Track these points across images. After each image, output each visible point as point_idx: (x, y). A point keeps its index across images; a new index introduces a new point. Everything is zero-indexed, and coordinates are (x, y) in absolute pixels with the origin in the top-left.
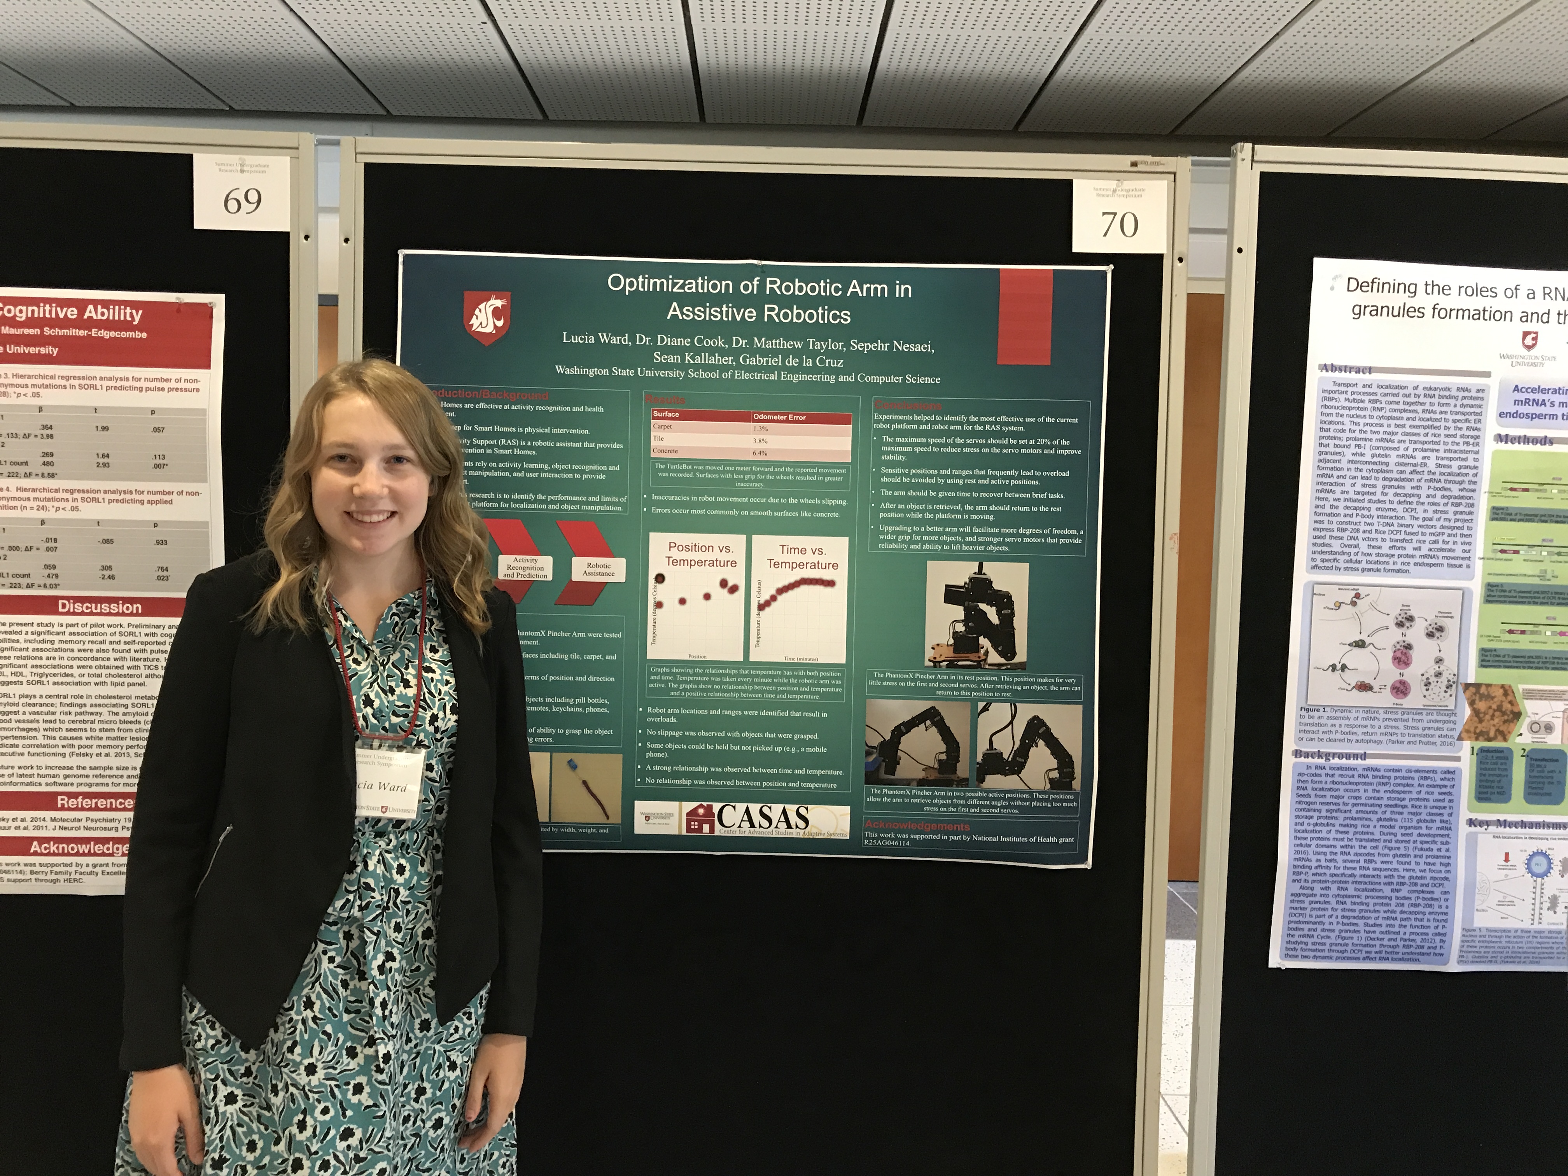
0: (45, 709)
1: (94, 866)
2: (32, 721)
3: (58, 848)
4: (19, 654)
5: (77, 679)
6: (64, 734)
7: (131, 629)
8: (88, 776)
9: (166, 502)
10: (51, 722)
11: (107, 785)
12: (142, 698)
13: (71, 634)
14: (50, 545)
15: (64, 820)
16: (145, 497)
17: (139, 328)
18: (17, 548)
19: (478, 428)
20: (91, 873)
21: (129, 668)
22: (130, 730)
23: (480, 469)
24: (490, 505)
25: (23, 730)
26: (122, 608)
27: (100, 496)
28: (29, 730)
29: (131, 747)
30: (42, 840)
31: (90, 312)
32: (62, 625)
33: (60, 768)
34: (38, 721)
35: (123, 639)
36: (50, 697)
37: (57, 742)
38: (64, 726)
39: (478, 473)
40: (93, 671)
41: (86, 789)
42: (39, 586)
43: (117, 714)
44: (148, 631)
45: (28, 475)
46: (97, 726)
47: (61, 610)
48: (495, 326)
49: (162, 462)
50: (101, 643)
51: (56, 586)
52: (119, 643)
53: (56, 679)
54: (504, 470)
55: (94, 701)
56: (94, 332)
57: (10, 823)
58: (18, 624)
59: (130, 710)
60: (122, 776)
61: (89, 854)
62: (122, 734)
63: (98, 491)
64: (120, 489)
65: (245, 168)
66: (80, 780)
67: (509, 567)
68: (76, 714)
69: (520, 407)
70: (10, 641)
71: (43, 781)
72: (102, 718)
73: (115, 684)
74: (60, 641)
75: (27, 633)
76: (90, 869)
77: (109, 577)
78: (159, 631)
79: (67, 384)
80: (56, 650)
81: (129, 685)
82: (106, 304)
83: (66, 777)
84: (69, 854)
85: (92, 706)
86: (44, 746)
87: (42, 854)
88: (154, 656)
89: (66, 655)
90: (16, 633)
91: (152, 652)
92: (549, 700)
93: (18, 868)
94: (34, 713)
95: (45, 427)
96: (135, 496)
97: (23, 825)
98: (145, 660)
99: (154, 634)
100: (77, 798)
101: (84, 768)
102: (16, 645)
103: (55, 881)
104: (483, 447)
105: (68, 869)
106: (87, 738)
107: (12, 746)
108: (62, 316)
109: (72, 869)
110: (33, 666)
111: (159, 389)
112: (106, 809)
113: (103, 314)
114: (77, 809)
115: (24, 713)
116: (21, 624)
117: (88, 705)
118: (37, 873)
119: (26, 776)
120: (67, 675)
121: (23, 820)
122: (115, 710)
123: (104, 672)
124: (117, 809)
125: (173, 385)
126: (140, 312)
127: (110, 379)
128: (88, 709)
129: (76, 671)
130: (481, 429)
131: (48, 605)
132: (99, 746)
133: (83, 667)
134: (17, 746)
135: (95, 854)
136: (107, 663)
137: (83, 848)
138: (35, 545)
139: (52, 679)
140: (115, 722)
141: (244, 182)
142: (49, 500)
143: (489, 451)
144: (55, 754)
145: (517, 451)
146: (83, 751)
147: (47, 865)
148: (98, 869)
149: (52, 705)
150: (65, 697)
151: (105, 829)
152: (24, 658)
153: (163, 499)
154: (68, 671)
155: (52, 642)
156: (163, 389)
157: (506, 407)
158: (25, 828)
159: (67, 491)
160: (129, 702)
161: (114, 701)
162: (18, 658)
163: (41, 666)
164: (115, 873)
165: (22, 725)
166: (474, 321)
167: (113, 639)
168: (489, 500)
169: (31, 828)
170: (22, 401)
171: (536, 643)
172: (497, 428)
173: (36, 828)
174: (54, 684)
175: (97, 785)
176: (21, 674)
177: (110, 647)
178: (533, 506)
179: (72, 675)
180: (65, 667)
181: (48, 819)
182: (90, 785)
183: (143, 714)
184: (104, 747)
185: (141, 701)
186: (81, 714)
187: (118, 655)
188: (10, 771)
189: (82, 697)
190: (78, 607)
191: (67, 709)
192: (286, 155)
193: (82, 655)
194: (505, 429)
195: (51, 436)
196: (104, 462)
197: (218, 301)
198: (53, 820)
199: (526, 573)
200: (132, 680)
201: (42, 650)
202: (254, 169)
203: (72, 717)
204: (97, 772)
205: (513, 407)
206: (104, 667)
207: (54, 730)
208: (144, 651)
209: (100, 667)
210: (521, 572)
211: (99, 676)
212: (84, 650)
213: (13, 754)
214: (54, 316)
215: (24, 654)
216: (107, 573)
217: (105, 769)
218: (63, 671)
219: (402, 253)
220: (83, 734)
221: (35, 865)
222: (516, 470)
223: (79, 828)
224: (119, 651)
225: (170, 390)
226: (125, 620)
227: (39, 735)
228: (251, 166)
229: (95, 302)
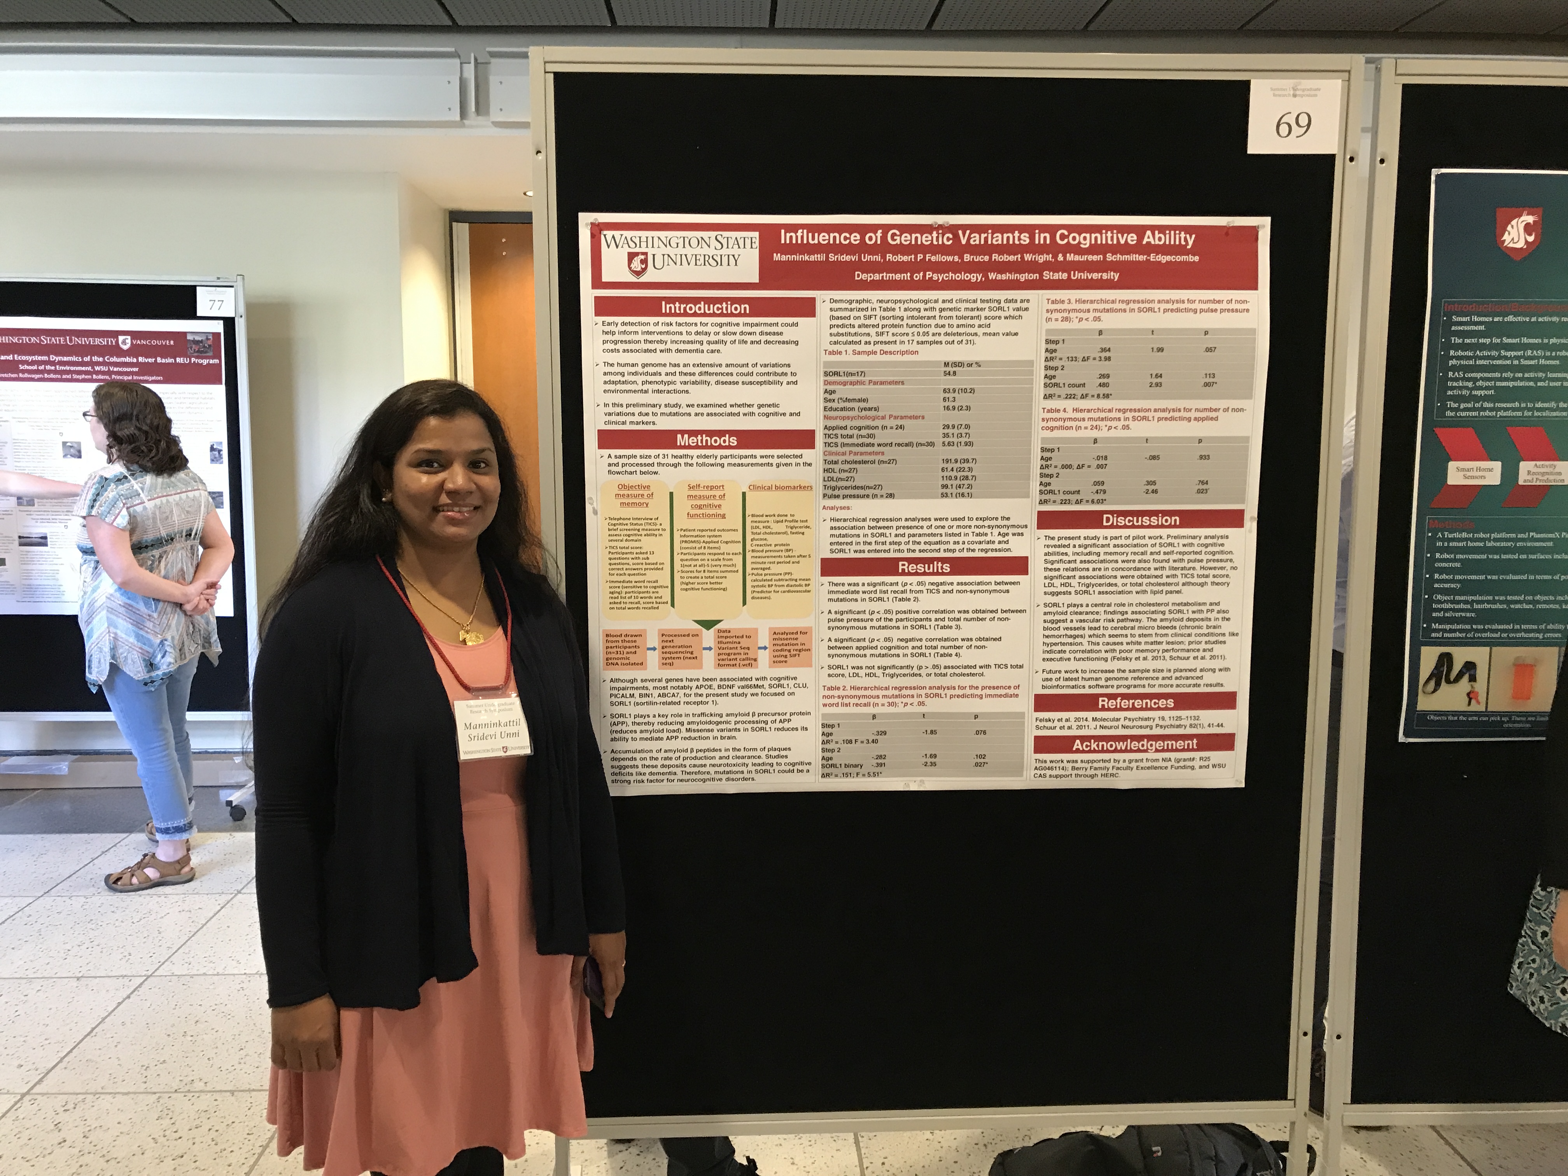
0: (1091, 617)
1: (1130, 761)
2: (1078, 629)
3: (1098, 746)
4: (1067, 566)
5: (1121, 589)
6: (1107, 639)
7: (1170, 540)
8: (1127, 679)
9: (1212, 419)
10: (1095, 629)
11: (1144, 686)
12: (1179, 604)
13: (1115, 546)
14: (1101, 462)
15: (1104, 720)
16: (1193, 414)
17: (1192, 252)
18: (1069, 467)
19: (1506, 340)
20: (1127, 768)
21: (1168, 577)
22: (1166, 635)
23: (1507, 379)
24: (1514, 414)
25: (1071, 636)
26: (1162, 520)
27: (1150, 415)
28: (1075, 637)
29: (1167, 651)
30: (1083, 739)
31: (1148, 238)
32: (1106, 538)
33: (1102, 671)
34: (1084, 629)
35: (1163, 549)
36: (1096, 605)
37: (1101, 647)
38: (1107, 633)
39: (1504, 384)
40: (1135, 580)
41: (1123, 691)
42: (1087, 501)
43: (1155, 620)
44: (1186, 541)
45: (1083, 397)
46: (1137, 632)
47: (1105, 524)
48: (1526, 242)
49: (1211, 380)
50: (1142, 554)
51: (1102, 502)
52: (1159, 553)
53: (1102, 589)
54: (1529, 379)
55: (1135, 609)
56: (1152, 257)
57: (1056, 723)
58: (1066, 538)
59: (1167, 616)
60: (1157, 678)
61: (1126, 751)
62: (1159, 639)
63: (1149, 410)
64: (1169, 407)
65: (1298, 93)
66: (1120, 683)
67: (1529, 472)
68: (1119, 621)
69: (1546, 319)
70: (1058, 553)
71: (1087, 684)
72: (1142, 624)
73: (1155, 593)
74: (1105, 553)
75: (1074, 546)
76: (1127, 764)
77: (1153, 492)
78: (1196, 542)
79: (1127, 307)
80: (1102, 562)
81: (1167, 592)
82: (1162, 229)
83: (1107, 680)
84: (1108, 751)
85: (1133, 613)
86: (1089, 652)
87: (1083, 752)
88: (1191, 565)
89: (1110, 566)
90: (1064, 546)
91: (1189, 561)
92: (1559, 598)
93: (1061, 765)
94: (1081, 621)
95: (1103, 350)
96: (1183, 414)
97: (1067, 724)
98: (1182, 569)
99: (1191, 545)
100: (1116, 699)
101: (1124, 671)
102: (1065, 558)
103: (1092, 776)
104: (1511, 358)
105: (1107, 765)
106: (1128, 644)
107: (1059, 652)
108: (1122, 242)
109: (1110, 765)
110: (1080, 577)
111: (1212, 311)
112: (1141, 709)
113: (1160, 239)
114: (1116, 709)
115: (1072, 621)
116: (1069, 538)
117: (1130, 613)
118: (1078, 769)
119: (1071, 679)
120: (1110, 585)
121: (1067, 720)
122: (1154, 616)
123: (1145, 581)
124: (1151, 709)
125: (1225, 306)
126: (1194, 236)
127: (1168, 302)
128: (1130, 616)
129: (1119, 581)
130: (1510, 341)
131: (1093, 520)
132: (1137, 651)
133: (1126, 577)
134: (1065, 652)
135: (1131, 751)
136: (1147, 573)
137: (1121, 745)
138: (1087, 463)
139: (1098, 589)
140: (1153, 628)
141: (1296, 106)
142: (1102, 419)
143: (1516, 362)
144: (1098, 659)
145: (1542, 362)
146: (1124, 655)
147: (1088, 762)
148: (1134, 765)
149: (1097, 613)
150: (1109, 605)
151: (1141, 727)
152: (1073, 570)
153: (1210, 416)
154: (1112, 581)
155: (1098, 554)
156: (1216, 310)
157: (1534, 319)
158: (1069, 728)
159: (1119, 410)
160: (1167, 609)
161: (1153, 609)
162: (1067, 570)
163: (1088, 577)
164: (1148, 768)
165: (1069, 633)
166: (1506, 237)
167: (1154, 550)
168: (1514, 409)
169: (1074, 727)
170: (1084, 325)
171: (1551, 544)
172: (1525, 340)
173: (1079, 727)
174: (1100, 593)
175: (1135, 686)
176: (1070, 585)
177: (1151, 558)
178: (1554, 414)
179: (1116, 585)
180: (1110, 577)
181: (1090, 719)
182: (1128, 687)
183: (1178, 620)
184: (1142, 651)
185: (1177, 608)
186: (1122, 621)
187: (1158, 565)
188: (1057, 675)
189: (1124, 605)
190: (1121, 521)
191: (1110, 617)
192: (1338, 78)
193: (1126, 565)
194: (1532, 341)
195: (1109, 359)
196: (1157, 382)
197: (1264, 224)
198: (1094, 719)
199: (1545, 478)
200: (1169, 588)
201: (1089, 562)
202: (1306, 93)
203: (1115, 624)
204: (1135, 675)
205: (1540, 319)
206: (1145, 576)
207: (1098, 636)
208: (1182, 560)
209: (1141, 577)
210: (1540, 477)
211: (1141, 585)
212: (1128, 561)
213: (1061, 659)
214: (1115, 242)
215: (1073, 565)
216: (1151, 488)
217: (1142, 671)
218: (1107, 581)
219: (1435, 172)
220: (1124, 640)
221: (1076, 761)
222: (1540, 380)
223: (1118, 727)
224: (1159, 561)
225: (1222, 311)
226: (1164, 532)
227: (1085, 641)
228: (1303, 90)
229: (1153, 228)
